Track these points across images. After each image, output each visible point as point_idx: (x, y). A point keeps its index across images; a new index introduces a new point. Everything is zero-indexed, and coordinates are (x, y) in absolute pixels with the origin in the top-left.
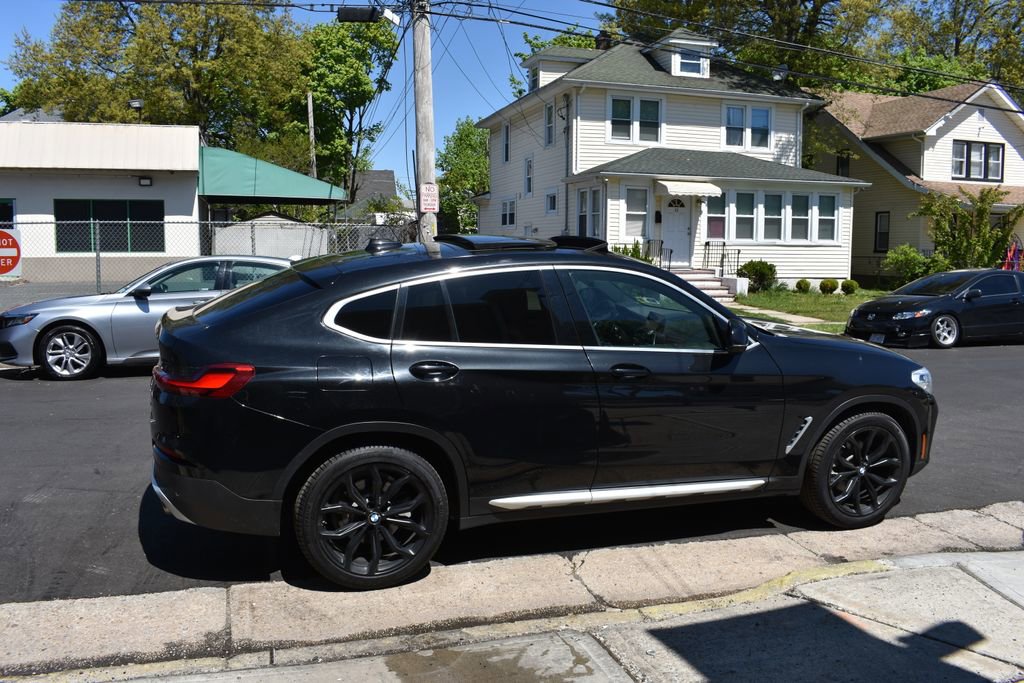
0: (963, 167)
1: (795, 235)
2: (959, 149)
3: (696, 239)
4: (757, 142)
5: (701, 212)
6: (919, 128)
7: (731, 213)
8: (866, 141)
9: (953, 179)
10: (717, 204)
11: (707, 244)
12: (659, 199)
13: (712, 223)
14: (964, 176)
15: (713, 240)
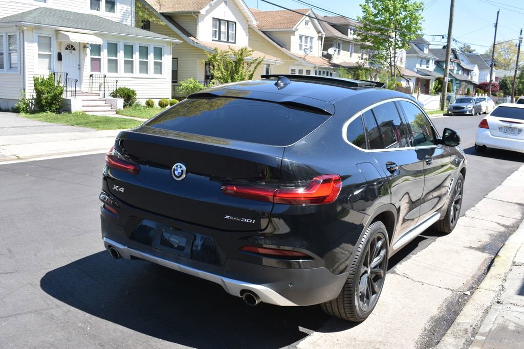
0: (217, 34)
1: (141, 71)
2: (215, 24)
3: (84, 72)
4: (108, 9)
5: (86, 55)
6: (196, 9)
7: (104, 56)
8: (162, 14)
9: (213, 40)
10: (97, 49)
11: (91, 76)
12: (60, 44)
13: (93, 62)
14: (217, 39)
15: (94, 73)
